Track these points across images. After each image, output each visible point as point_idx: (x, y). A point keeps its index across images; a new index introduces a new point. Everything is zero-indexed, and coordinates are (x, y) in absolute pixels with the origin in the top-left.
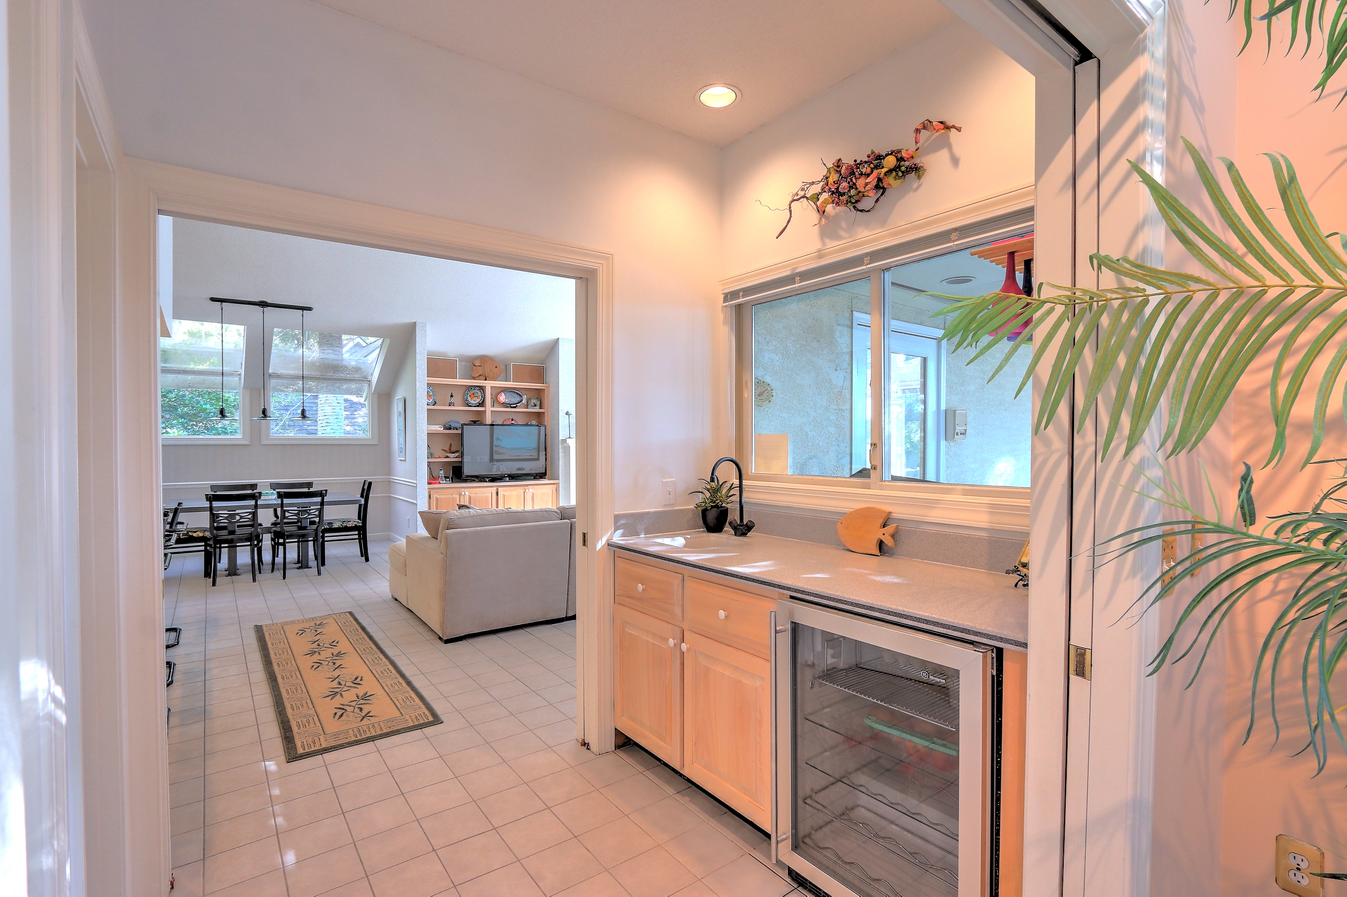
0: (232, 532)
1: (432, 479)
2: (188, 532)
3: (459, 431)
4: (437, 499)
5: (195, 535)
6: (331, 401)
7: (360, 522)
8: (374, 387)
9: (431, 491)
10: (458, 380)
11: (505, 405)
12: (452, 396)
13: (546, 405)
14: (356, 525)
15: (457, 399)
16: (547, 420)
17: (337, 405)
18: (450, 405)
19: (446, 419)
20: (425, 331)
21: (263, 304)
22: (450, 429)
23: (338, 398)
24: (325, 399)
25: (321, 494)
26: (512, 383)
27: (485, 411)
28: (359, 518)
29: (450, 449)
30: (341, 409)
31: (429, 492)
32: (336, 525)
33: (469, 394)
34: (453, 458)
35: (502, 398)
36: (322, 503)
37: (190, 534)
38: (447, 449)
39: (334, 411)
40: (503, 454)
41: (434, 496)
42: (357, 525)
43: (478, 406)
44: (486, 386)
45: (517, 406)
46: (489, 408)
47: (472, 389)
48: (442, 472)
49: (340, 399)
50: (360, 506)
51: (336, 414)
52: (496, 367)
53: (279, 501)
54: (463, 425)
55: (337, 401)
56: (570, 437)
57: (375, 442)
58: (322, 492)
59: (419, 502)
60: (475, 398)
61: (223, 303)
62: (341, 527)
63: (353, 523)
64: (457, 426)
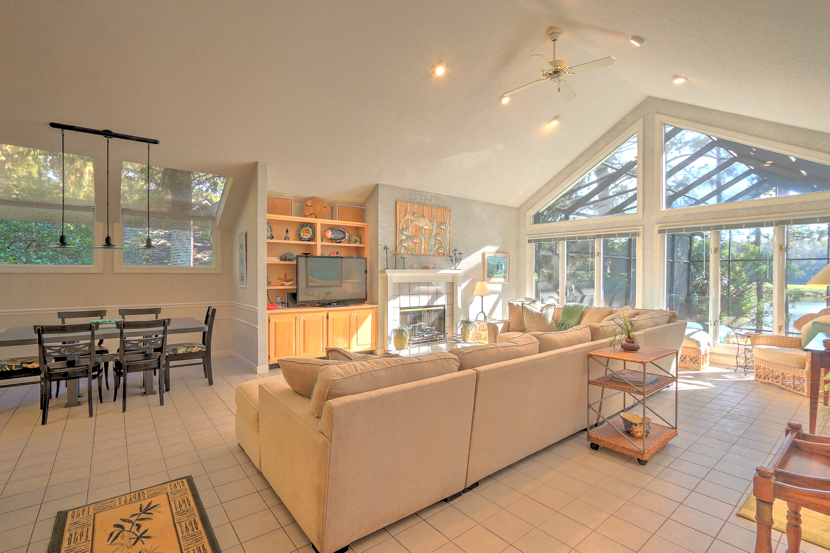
0: (71, 364)
1: (271, 305)
2: (22, 364)
3: (294, 262)
4: (276, 323)
5: (29, 366)
6: (181, 238)
7: (204, 346)
8: (218, 223)
9: (270, 316)
10: (293, 217)
11: (331, 240)
12: (287, 231)
13: (366, 241)
14: (200, 351)
15: (291, 234)
16: (367, 254)
17: (187, 241)
18: (285, 239)
19: (283, 252)
20: (266, 171)
21: (107, 134)
22: (285, 260)
25: (164, 323)
26: (337, 221)
27: (316, 245)
28: (204, 343)
29: (285, 278)
31: (269, 317)
32: (181, 351)
33: (301, 230)
34: (288, 286)
35: (329, 234)
36: (165, 332)
37: (25, 365)
38: (283, 277)
39: (184, 246)
40: (316, 282)
41: (273, 320)
42: (202, 350)
43: (309, 241)
44: (316, 224)
45: (341, 241)
46: (319, 243)
47: (304, 226)
48: (279, 299)
50: (204, 333)
52: (325, 207)
53: (118, 331)
54: (297, 257)
55: (187, 238)
56: (387, 268)
57: (219, 271)
58: (164, 321)
59: (259, 326)
60: (307, 234)
61: (66, 131)
62: (186, 353)
63: (198, 349)
64: (292, 258)
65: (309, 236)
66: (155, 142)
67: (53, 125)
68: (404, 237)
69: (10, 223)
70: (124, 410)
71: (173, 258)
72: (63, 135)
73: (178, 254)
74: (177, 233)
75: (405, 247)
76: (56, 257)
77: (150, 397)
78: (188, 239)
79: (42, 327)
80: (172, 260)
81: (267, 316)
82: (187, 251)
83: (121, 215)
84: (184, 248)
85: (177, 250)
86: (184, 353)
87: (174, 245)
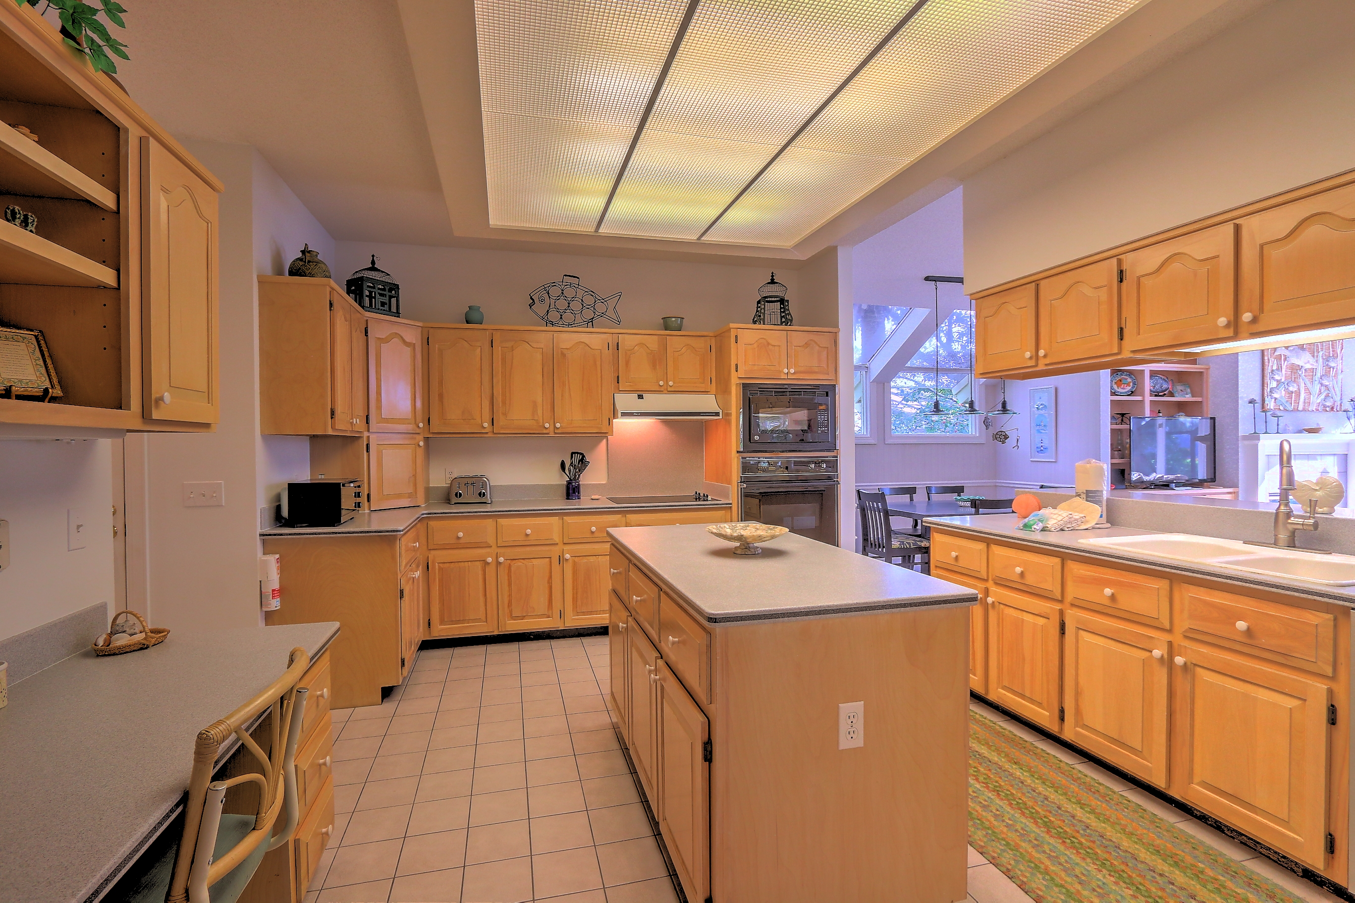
13: (1204, 392)
27: (1142, 402)
33: (1115, 381)
43: (1130, 395)
45: (1164, 394)
46: (1147, 397)
47: (1117, 374)
56: (1255, 433)
65: (1129, 389)
67: (927, 279)
68: (1274, 384)
72: (937, 289)
75: (1276, 399)
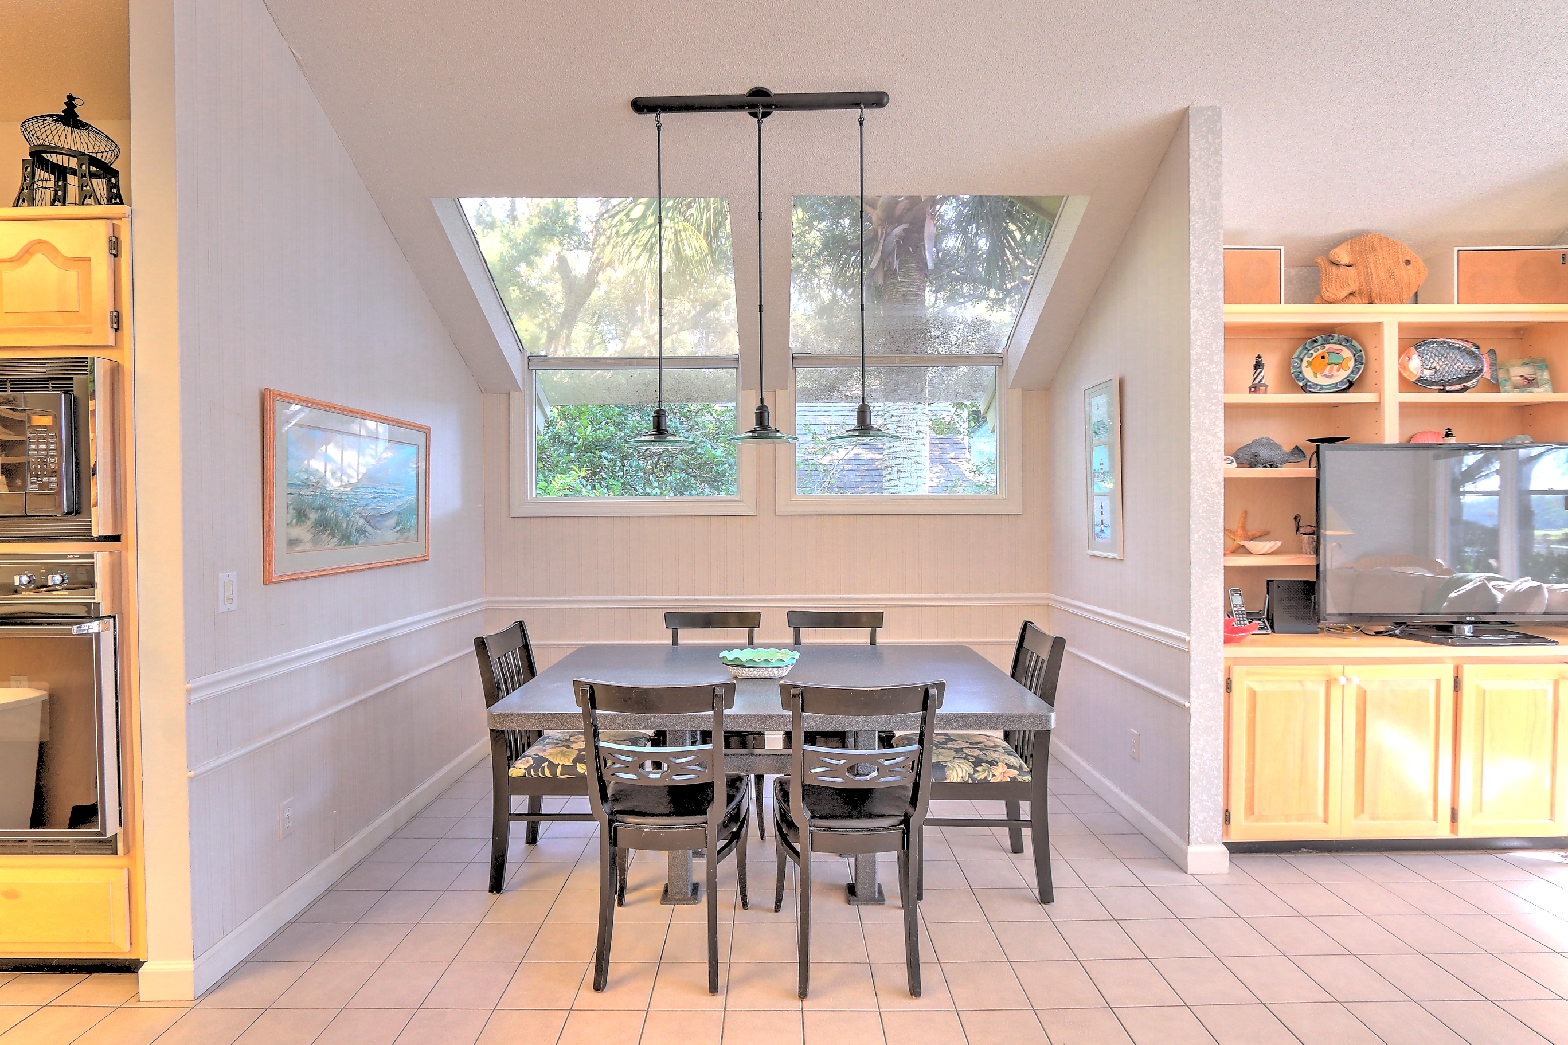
2: (576, 763)
4: (1253, 694)
7: (1024, 765)
9: (1234, 667)
10: (1279, 311)
14: (1014, 780)
15: (1273, 371)
17: (918, 436)
18: (1253, 391)
20: (1218, 134)
21: (758, 102)
22: (1252, 465)
23: (919, 423)
24: (895, 426)
25: (926, 699)
26: (1455, 307)
27: (1375, 405)
29: (1244, 527)
30: (924, 445)
31: (1228, 670)
32: (957, 774)
33: (1305, 359)
34: (1266, 556)
37: (580, 768)
38: (1236, 526)
39: (912, 447)
41: (1242, 685)
42: (1019, 779)
43: (1344, 390)
44: (1379, 325)
46: (1389, 395)
48: (1238, 599)
49: (923, 424)
51: (916, 454)
55: (917, 429)
57: (1015, 508)
58: (926, 692)
59: (1195, 704)
60: (1331, 370)
61: (664, 117)
62: (970, 781)
63: (1007, 775)
64: (1276, 456)
65: (1342, 375)
66: (878, 100)
67: (640, 106)
69: (624, 423)
70: (803, 993)
71: (888, 478)
72: (659, 128)
73: (900, 467)
74: (897, 419)
76: (686, 484)
77: (869, 911)
78: (921, 432)
79: (591, 688)
80: (887, 484)
81: (1222, 667)
82: (918, 459)
83: (791, 370)
84: (912, 453)
85: (896, 458)
86: (966, 783)
87: (890, 447)
